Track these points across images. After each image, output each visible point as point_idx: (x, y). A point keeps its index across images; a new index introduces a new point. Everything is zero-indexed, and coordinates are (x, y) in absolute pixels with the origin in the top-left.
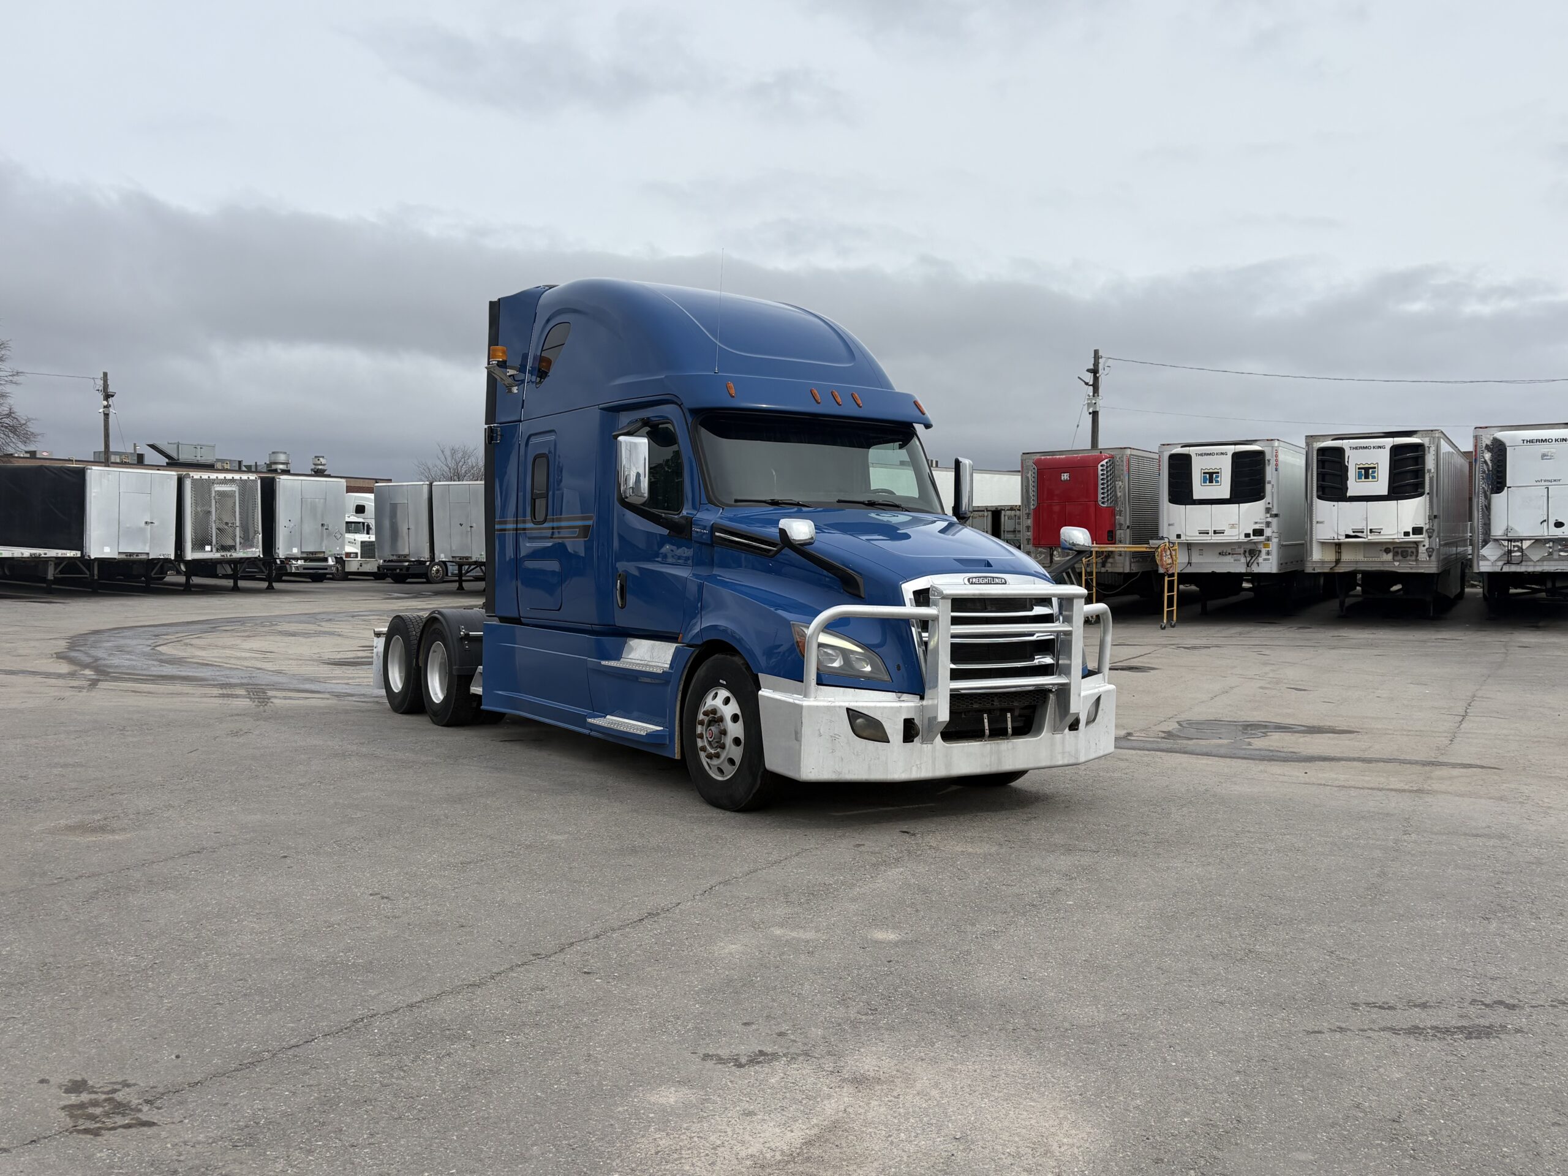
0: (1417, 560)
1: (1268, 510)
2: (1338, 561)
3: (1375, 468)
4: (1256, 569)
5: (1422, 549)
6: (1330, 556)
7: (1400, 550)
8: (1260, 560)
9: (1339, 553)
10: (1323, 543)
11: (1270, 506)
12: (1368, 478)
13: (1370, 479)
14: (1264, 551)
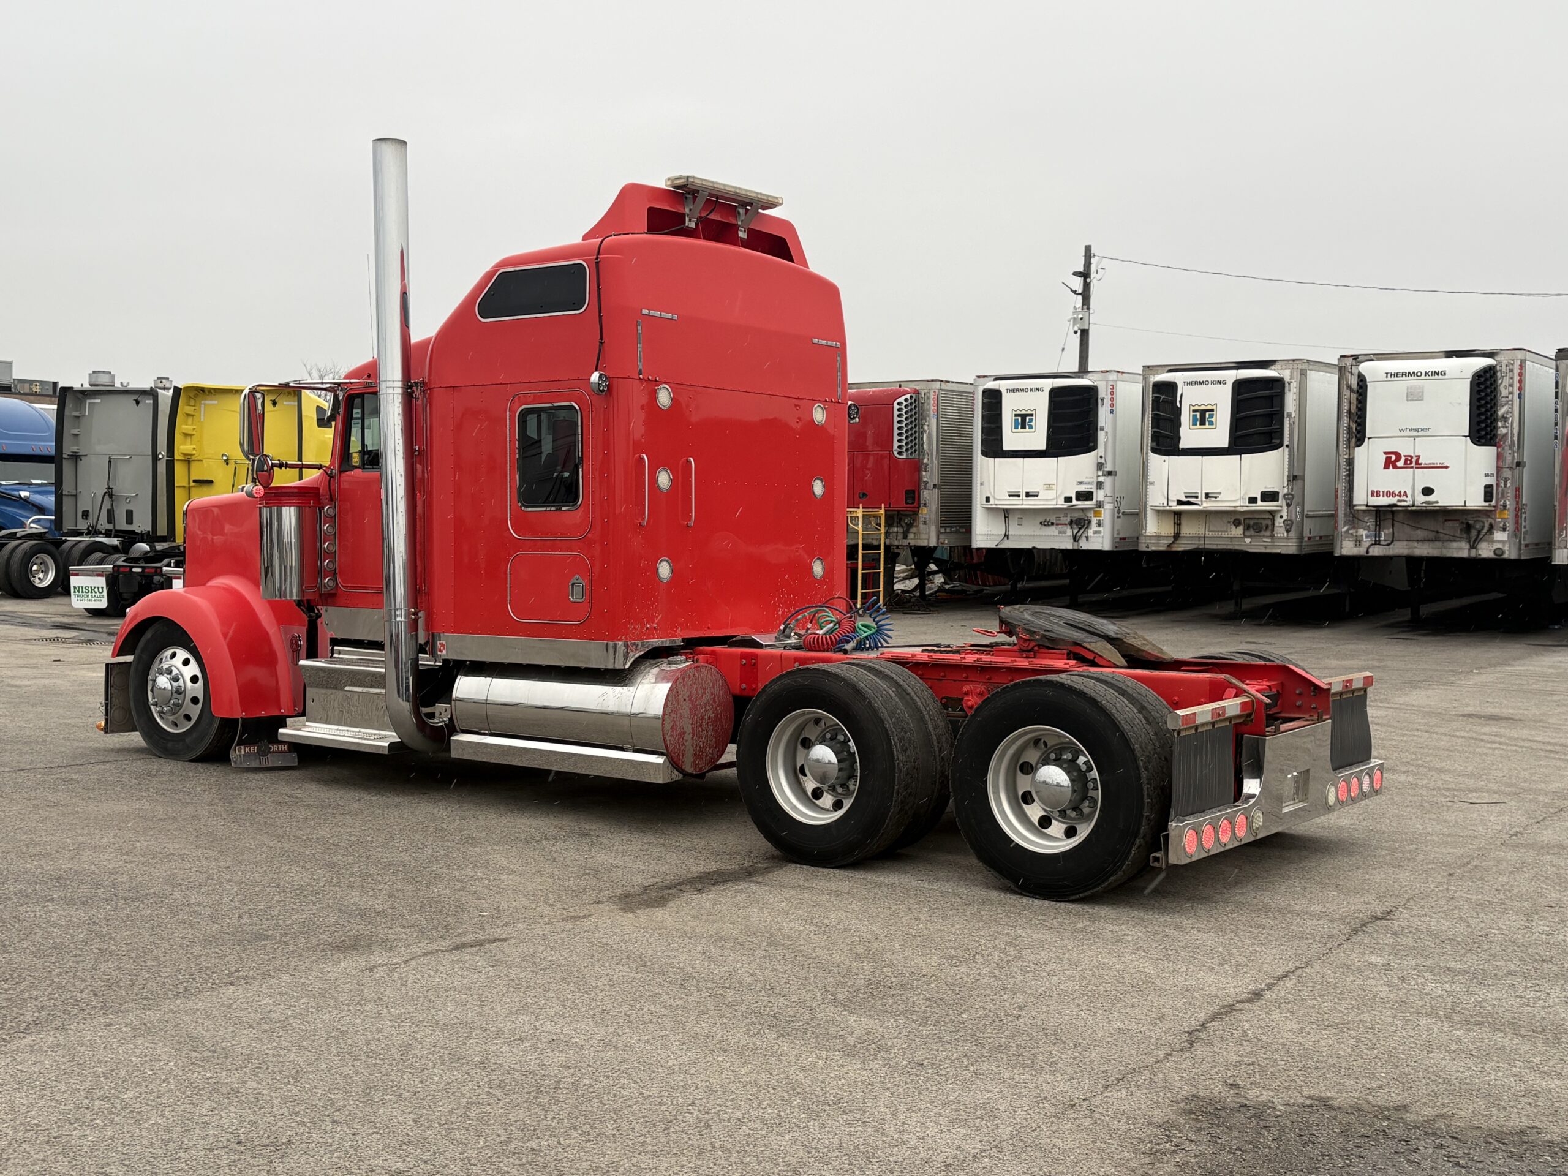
0: (1272, 536)
1: (1100, 466)
2: (1177, 536)
3: (1212, 410)
4: (1084, 545)
5: (1279, 522)
6: (1168, 530)
7: (1252, 522)
8: (1090, 533)
9: (1178, 524)
10: (1158, 511)
11: (1103, 461)
12: (1205, 424)
13: (1207, 426)
14: (1094, 520)
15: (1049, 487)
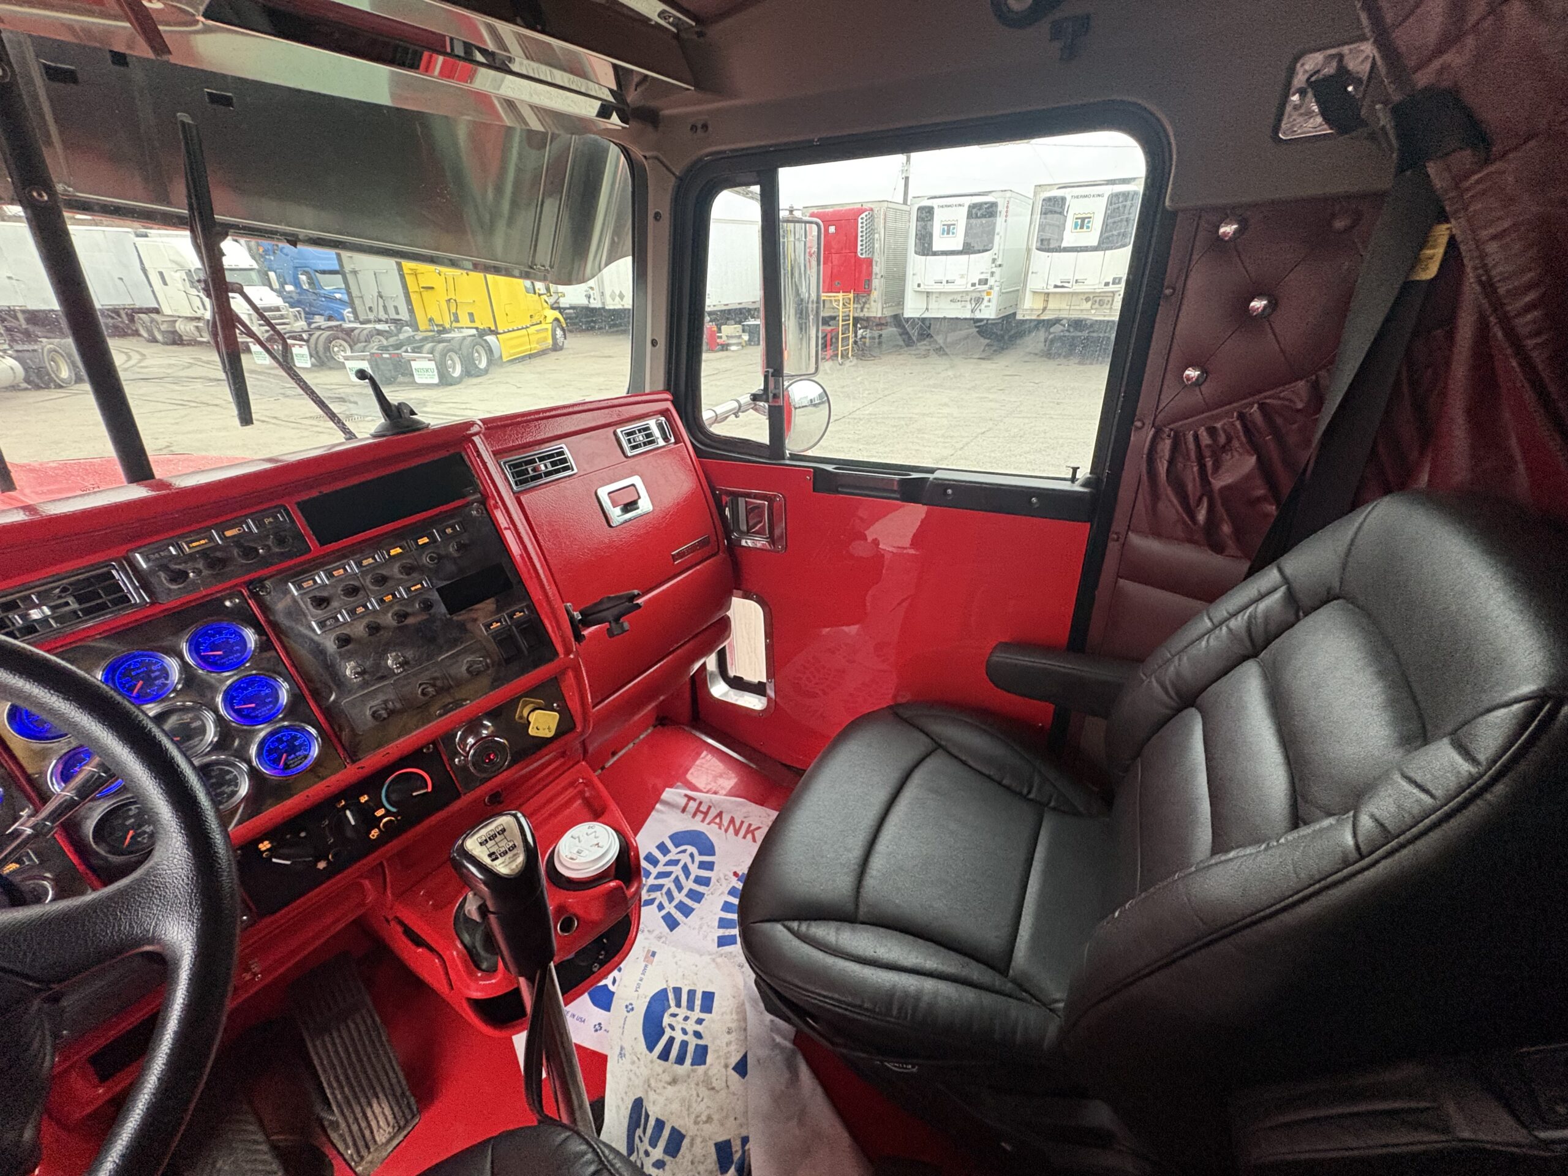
0: (1111, 309)
1: (994, 260)
2: (1044, 309)
3: (1091, 218)
4: (978, 315)
5: (1117, 299)
6: (1040, 305)
8: (983, 306)
9: (1047, 301)
10: (1034, 293)
11: (996, 257)
12: (1083, 228)
13: (1085, 229)
14: (986, 298)
15: (962, 276)
